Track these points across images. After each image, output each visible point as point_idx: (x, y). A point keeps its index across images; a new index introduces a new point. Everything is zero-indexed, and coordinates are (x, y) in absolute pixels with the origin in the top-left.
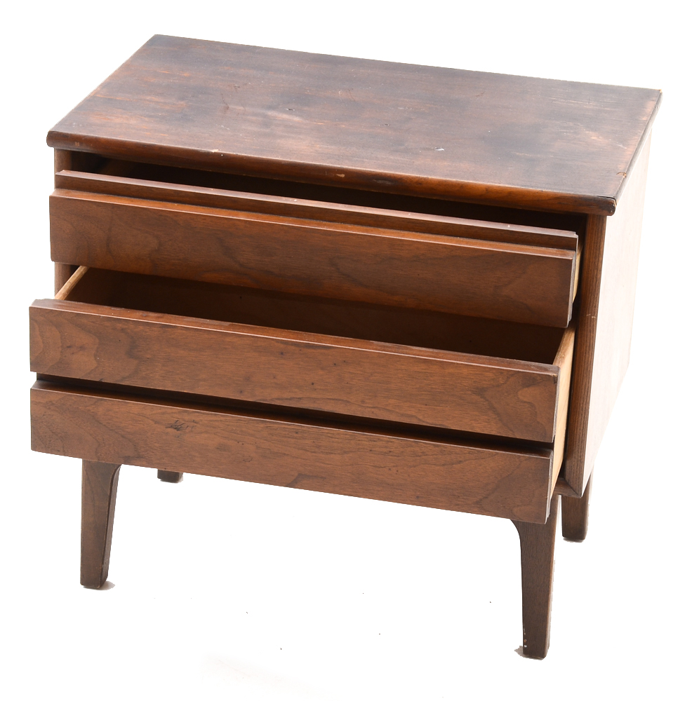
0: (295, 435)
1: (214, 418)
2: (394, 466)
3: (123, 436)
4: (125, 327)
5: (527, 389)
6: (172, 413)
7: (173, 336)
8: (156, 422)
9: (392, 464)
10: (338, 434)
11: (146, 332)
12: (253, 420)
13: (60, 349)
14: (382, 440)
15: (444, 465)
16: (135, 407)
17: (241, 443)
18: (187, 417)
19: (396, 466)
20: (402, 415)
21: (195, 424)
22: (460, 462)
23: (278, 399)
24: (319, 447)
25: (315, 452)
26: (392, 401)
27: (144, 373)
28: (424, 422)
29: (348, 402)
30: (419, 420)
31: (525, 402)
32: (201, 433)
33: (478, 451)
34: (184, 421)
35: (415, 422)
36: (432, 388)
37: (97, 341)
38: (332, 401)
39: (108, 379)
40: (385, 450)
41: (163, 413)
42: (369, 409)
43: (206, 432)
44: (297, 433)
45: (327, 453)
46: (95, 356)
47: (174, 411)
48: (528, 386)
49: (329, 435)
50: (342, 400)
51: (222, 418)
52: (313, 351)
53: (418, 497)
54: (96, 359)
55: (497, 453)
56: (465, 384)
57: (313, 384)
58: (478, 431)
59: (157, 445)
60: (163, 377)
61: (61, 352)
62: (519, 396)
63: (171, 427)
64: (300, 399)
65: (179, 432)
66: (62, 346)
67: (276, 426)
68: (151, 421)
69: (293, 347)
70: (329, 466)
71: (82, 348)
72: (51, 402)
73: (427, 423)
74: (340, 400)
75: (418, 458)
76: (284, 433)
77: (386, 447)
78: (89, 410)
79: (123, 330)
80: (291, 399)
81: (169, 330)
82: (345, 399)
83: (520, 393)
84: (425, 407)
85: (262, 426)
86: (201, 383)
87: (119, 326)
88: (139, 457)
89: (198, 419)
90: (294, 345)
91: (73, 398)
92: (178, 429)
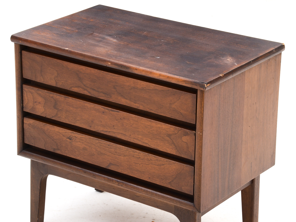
1: (82, 136)
2: (141, 164)
3: (53, 140)
4: (53, 96)
5: (184, 137)
7: (68, 101)
8: (63, 136)
9: (141, 163)
10: (122, 148)
11: (60, 99)
12: (95, 139)
13: (33, 103)
14: (137, 152)
15: (158, 165)
17: (91, 148)
18: (73, 135)
19: (142, 164)
20: (143, 142)
21: (76, 138)
22: (163, 165)
23: (102, 131)
24: (116, 152)
25: (115, 154)
26: (140, 136)
27: (59, 115)
28: (151, 146)
29: (125, 135)
30: (149, 145)
31: (184, 142)
32: (78, 142)
33: (169, 161)
34: (72, 136)
35: (148, 146)
36: (153, 132)
37: (44, 101)
38: (120, 134)
40: (138, 156)
41: (66, 132)
42: (132, 139)
43: (79, 142)
44: (109, 146)
45: (119, 155)
46: (44, 106)
47: (69, 132)
48: (185, 136)
49: (119, 148)
50: (124, 134)
51: (84, 137)
52: (114, 112)
53: (149, 178)
54: (44, 108)
55: (176, 163)
56: (164, 132)
57: (114, 126)
58: (169, 152)
59: (64, 145)
60: (66, 117)
61: (33, 104)
62: (183, 140)
63: (68, 138)
64: (110, 132)
65: (71, 141)
66: (33, 102)
67: (102, 142)
68: (62, 135)
69: (107, 110)
70: (119, 161)
71: (39, 103)
72: (30, 123)
74: (122, 134)
75: (149, 161)
76: (105, 145)
77: (138, 155)
78: (42, 128)
80: (107, 131)
82: (124, 133)
83: (183, 138)
84: (150, 140)
85: (97, 141)
86: (78, 121)
87: (51, 95)
88: (58, 149)
89: (77, 136)
90: (107, 109)
91: (37, 123)
92: (70, 139)
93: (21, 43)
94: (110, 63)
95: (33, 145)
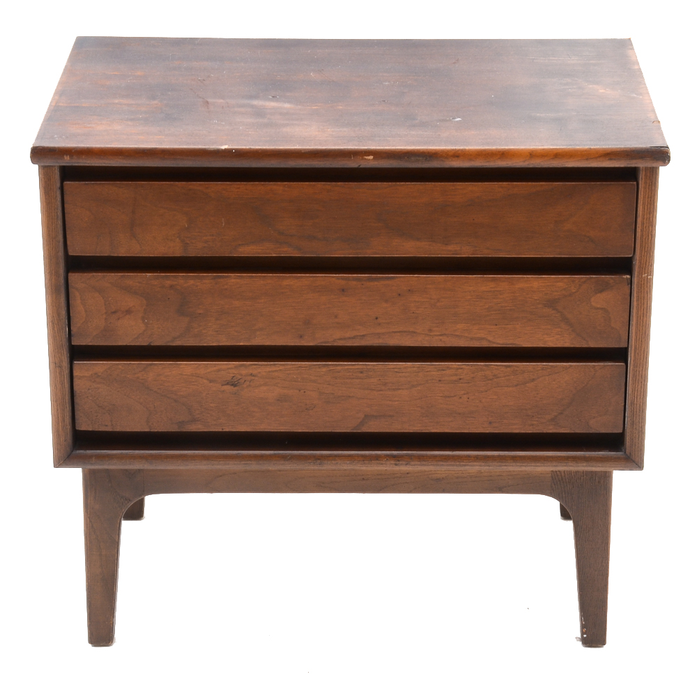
0: (360, 375)
1: (274, 369)
2: (464, 394)
3: (176, 401)
4: (174, 283)
5: (599, 295)
6: (228, 369)
7: (225, 287)
8: (211, 381)
9: (463, 392)
10: (405, 368)
11: (197, 286)
12: (316, 365)
13: (105, 316)
14: (451, 368)
15: (516, 386)
16: (188, 368)
17: (302, 391)
18: (244, 372)
19: (468, 393)
20: (472, 339)
21: (253, 378)
22: (533, 380)
23: (341, 339)
24: (385, 384)
25: (381, 390)
26: (460, 326)
27: (196, 330)
28: (494, 343)
29: (414, 332)
30: (489, 341)
31: (598, 308)
32: (260, 386)
33: (552, 366)
34: (241, 375)
35: (485, 344)
36: (502, 307)
37: (145, 302)
38: (399, 334)
39: (158, 342)
40: (455, 378)
41: (219, 370)
42: (437, 338)
43: (265, 384)
44: (362, 372)
45: (394, 389)
46: (143, 319)
47: (230, 366)
48: (601, 291)
49: (396, 370)
50: (409, 332)
51: (281, 368)
52: (376, 283)
53: (490, 423)
54: (143, 321)
56: (536, 298)
57: (377, 318)
58: (551, 344)
59: (211, 405)
60: (217, 331)
61: (106, 319)
62: (593, 304)
63: (228, 384)
64: (364, 336)
65: (236, 388)
66: (106, 313)
67: (339, 368)
68: (205, 381)
69: (354, 283)
70: (396, 403)
71: (128, 312)
72: (96, 374)
73: (497, 344)
74: (405, 332)
75: (489, 382)
76: (348, 374)
77: (456, 375)
78: (138, 378)
79: (171, 287)
80: (354, 337)
81: (222, 280)
82: (411, 329)
83: (592, 299)
84: (495, 327)
85: (324, 369)
86: (258, 333)
87: (168, 283)
88: (194, 420)
89: (255, 372)
90: (355, 279)
91: (120, 367)
92: (234, 385)
93: (67, 161)
94: (371, 157)
95: (109, 429)
